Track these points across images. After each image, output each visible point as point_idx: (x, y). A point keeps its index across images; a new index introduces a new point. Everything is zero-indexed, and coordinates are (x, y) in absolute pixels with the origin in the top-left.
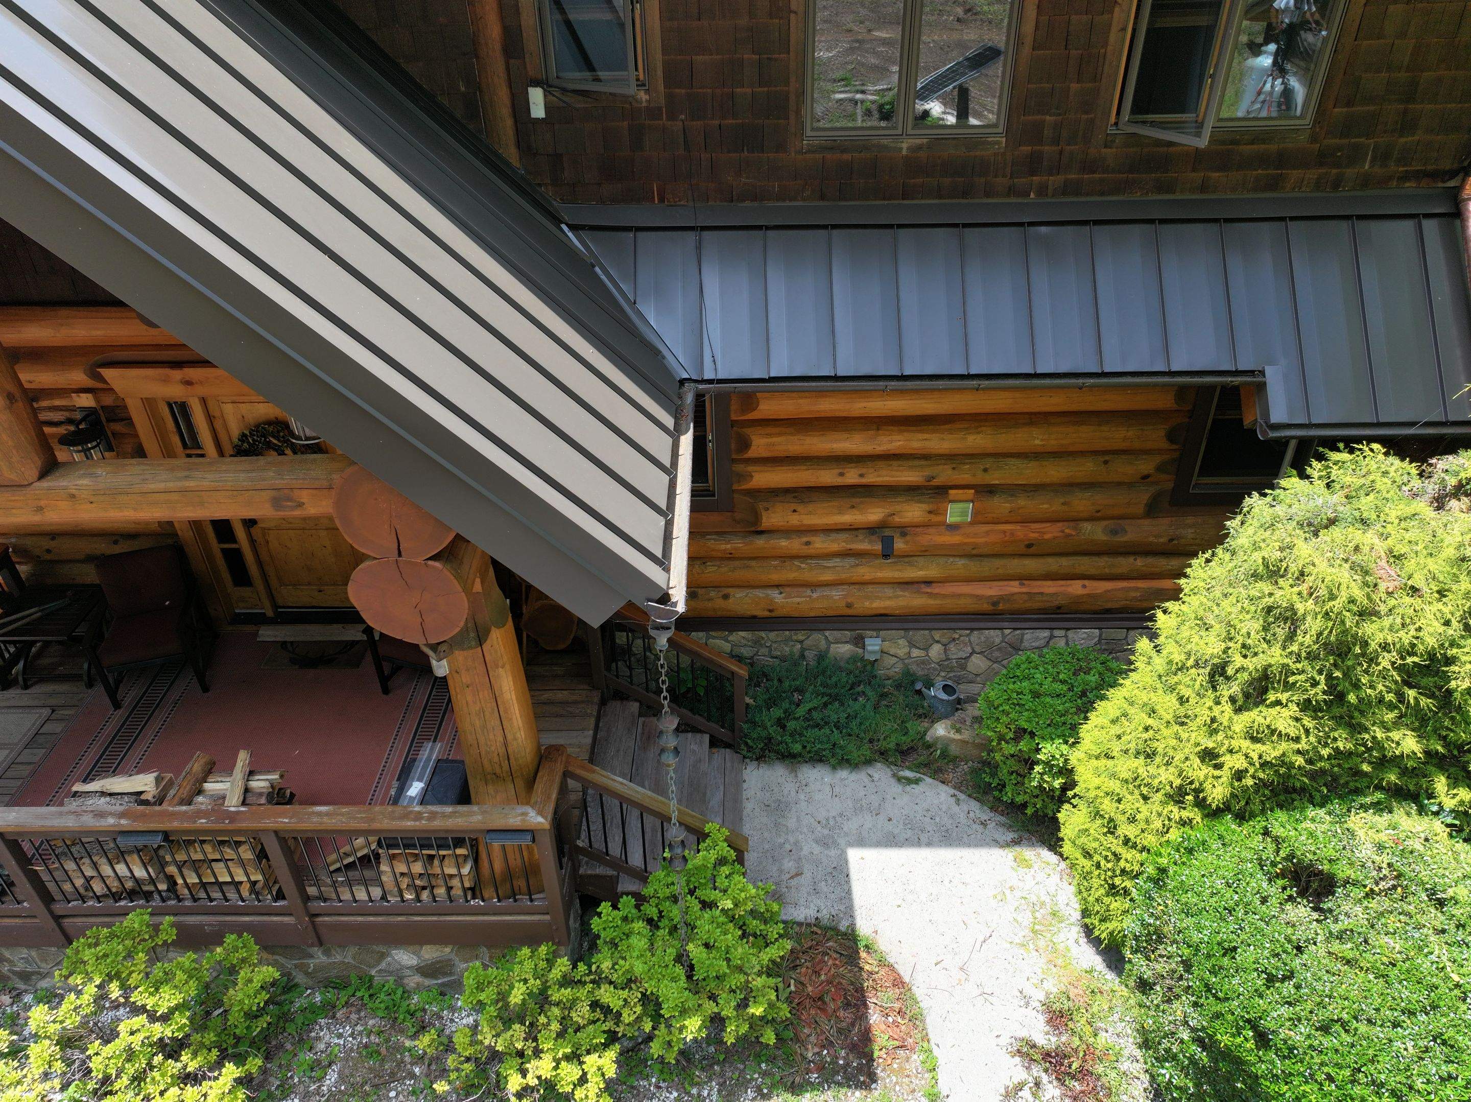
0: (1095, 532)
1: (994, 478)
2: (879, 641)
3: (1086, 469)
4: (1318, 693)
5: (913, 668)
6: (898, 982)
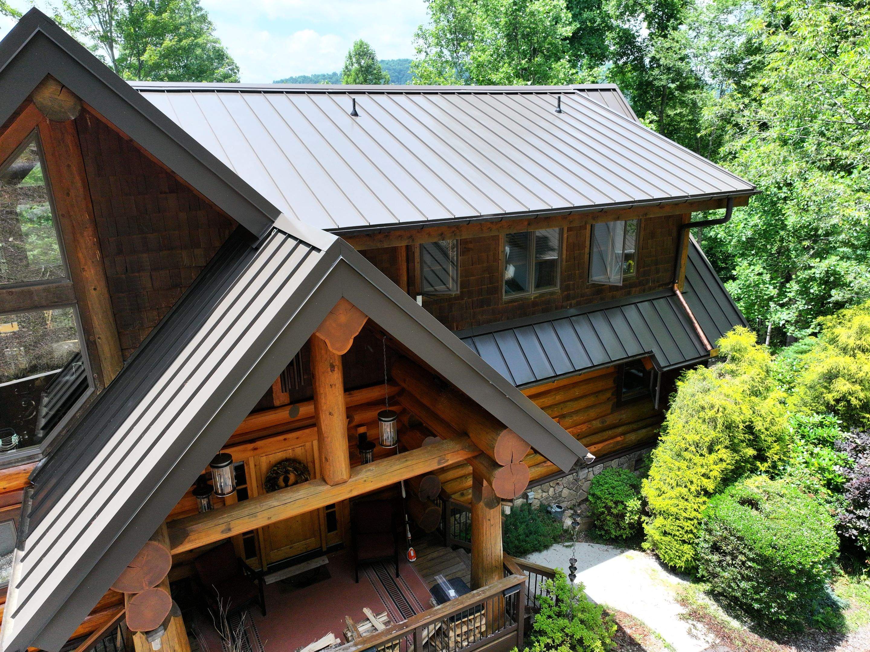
0: (597, 424)
1: (565, 411)
2: (532, 493)
3: (591, 400)
4: (727, 443)
5: (544, 502)
6: (627, 615)
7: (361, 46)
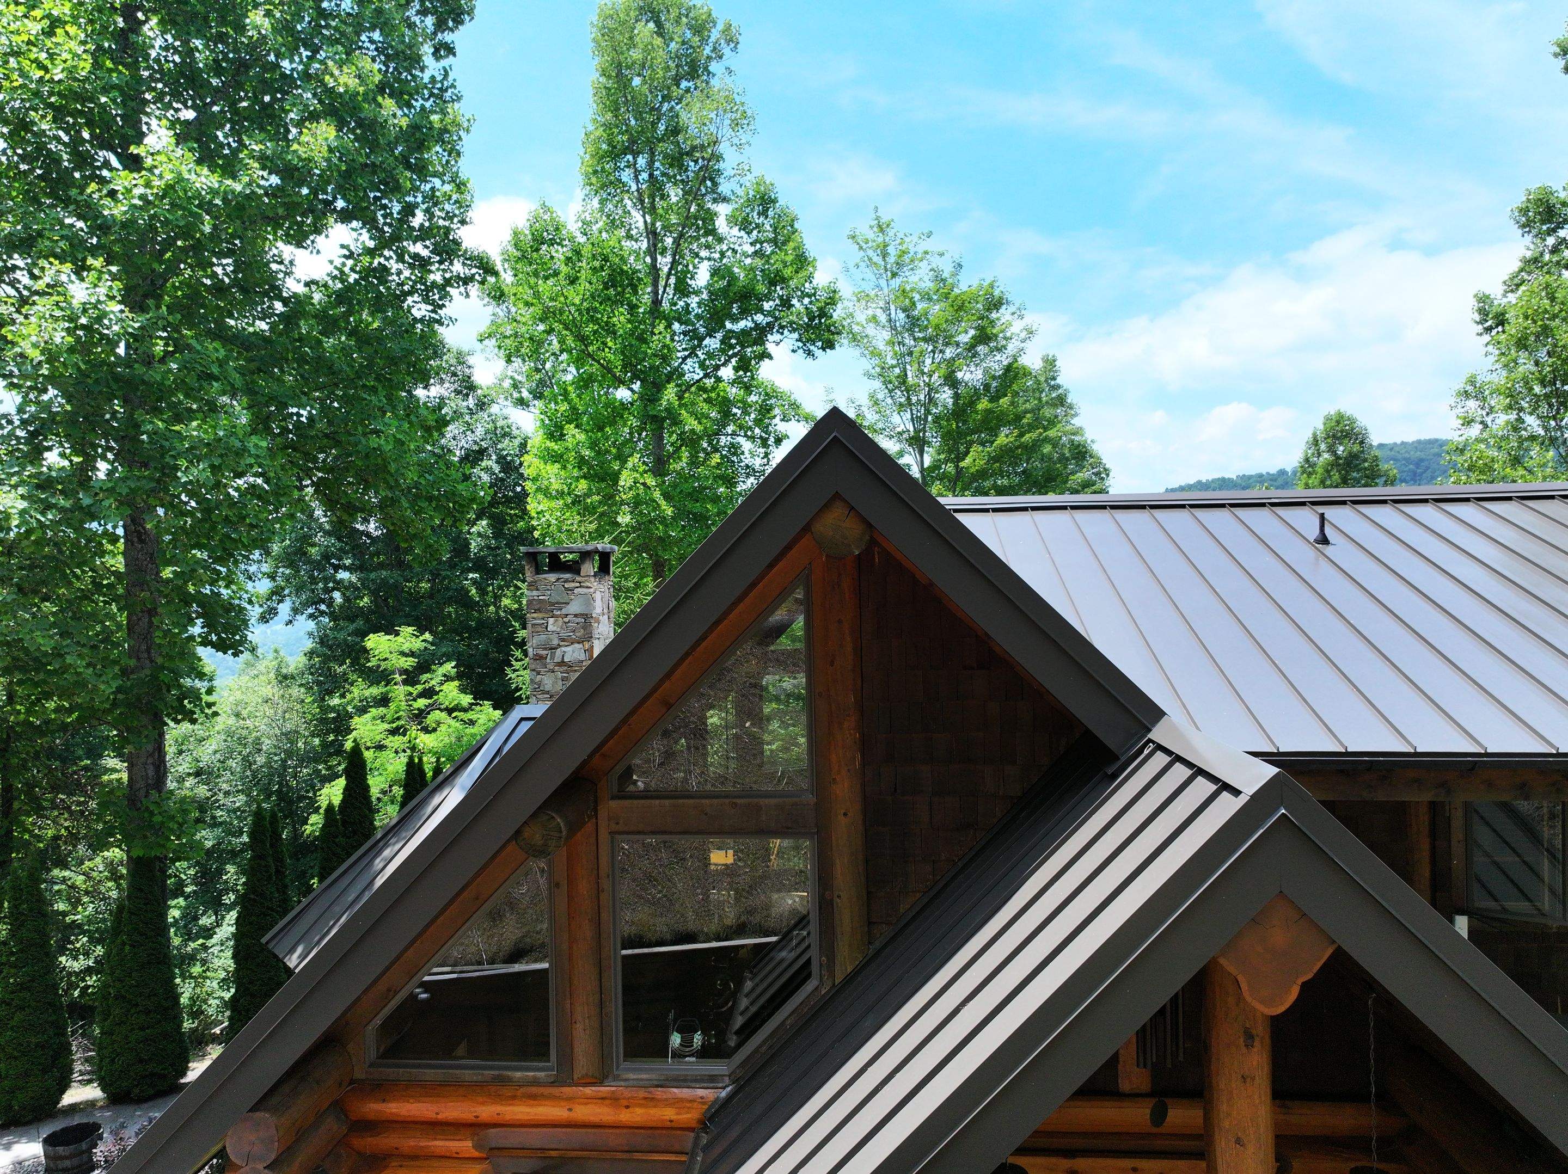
7: (1338, 422)
